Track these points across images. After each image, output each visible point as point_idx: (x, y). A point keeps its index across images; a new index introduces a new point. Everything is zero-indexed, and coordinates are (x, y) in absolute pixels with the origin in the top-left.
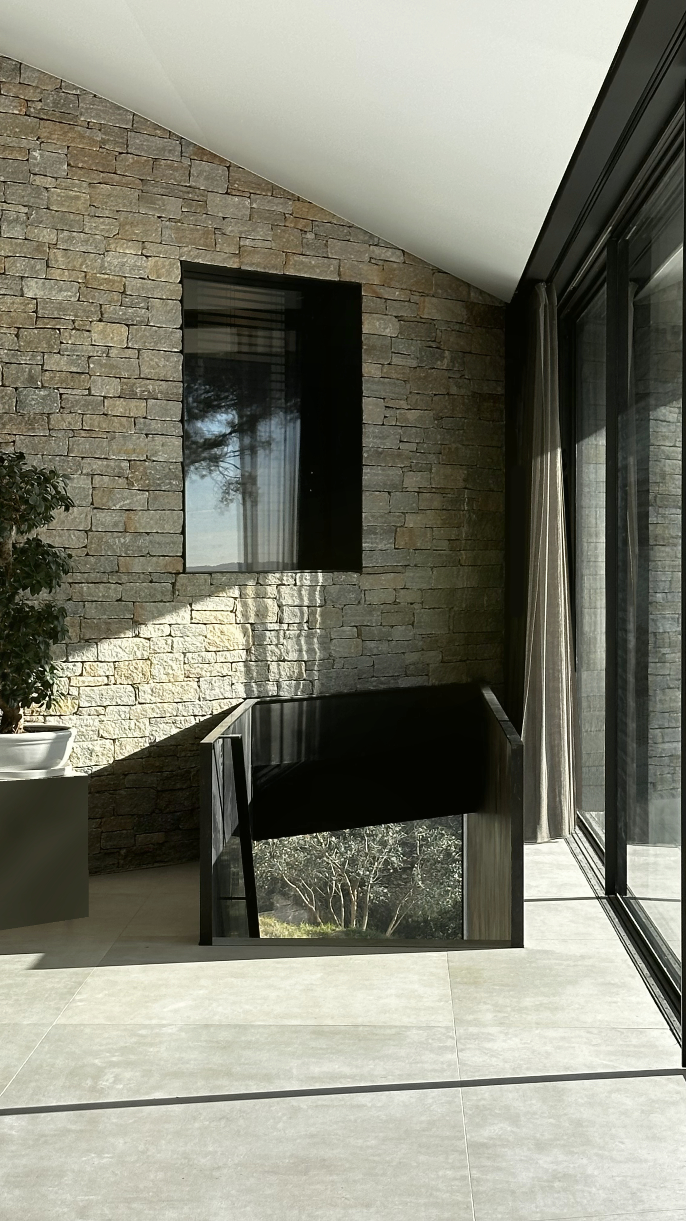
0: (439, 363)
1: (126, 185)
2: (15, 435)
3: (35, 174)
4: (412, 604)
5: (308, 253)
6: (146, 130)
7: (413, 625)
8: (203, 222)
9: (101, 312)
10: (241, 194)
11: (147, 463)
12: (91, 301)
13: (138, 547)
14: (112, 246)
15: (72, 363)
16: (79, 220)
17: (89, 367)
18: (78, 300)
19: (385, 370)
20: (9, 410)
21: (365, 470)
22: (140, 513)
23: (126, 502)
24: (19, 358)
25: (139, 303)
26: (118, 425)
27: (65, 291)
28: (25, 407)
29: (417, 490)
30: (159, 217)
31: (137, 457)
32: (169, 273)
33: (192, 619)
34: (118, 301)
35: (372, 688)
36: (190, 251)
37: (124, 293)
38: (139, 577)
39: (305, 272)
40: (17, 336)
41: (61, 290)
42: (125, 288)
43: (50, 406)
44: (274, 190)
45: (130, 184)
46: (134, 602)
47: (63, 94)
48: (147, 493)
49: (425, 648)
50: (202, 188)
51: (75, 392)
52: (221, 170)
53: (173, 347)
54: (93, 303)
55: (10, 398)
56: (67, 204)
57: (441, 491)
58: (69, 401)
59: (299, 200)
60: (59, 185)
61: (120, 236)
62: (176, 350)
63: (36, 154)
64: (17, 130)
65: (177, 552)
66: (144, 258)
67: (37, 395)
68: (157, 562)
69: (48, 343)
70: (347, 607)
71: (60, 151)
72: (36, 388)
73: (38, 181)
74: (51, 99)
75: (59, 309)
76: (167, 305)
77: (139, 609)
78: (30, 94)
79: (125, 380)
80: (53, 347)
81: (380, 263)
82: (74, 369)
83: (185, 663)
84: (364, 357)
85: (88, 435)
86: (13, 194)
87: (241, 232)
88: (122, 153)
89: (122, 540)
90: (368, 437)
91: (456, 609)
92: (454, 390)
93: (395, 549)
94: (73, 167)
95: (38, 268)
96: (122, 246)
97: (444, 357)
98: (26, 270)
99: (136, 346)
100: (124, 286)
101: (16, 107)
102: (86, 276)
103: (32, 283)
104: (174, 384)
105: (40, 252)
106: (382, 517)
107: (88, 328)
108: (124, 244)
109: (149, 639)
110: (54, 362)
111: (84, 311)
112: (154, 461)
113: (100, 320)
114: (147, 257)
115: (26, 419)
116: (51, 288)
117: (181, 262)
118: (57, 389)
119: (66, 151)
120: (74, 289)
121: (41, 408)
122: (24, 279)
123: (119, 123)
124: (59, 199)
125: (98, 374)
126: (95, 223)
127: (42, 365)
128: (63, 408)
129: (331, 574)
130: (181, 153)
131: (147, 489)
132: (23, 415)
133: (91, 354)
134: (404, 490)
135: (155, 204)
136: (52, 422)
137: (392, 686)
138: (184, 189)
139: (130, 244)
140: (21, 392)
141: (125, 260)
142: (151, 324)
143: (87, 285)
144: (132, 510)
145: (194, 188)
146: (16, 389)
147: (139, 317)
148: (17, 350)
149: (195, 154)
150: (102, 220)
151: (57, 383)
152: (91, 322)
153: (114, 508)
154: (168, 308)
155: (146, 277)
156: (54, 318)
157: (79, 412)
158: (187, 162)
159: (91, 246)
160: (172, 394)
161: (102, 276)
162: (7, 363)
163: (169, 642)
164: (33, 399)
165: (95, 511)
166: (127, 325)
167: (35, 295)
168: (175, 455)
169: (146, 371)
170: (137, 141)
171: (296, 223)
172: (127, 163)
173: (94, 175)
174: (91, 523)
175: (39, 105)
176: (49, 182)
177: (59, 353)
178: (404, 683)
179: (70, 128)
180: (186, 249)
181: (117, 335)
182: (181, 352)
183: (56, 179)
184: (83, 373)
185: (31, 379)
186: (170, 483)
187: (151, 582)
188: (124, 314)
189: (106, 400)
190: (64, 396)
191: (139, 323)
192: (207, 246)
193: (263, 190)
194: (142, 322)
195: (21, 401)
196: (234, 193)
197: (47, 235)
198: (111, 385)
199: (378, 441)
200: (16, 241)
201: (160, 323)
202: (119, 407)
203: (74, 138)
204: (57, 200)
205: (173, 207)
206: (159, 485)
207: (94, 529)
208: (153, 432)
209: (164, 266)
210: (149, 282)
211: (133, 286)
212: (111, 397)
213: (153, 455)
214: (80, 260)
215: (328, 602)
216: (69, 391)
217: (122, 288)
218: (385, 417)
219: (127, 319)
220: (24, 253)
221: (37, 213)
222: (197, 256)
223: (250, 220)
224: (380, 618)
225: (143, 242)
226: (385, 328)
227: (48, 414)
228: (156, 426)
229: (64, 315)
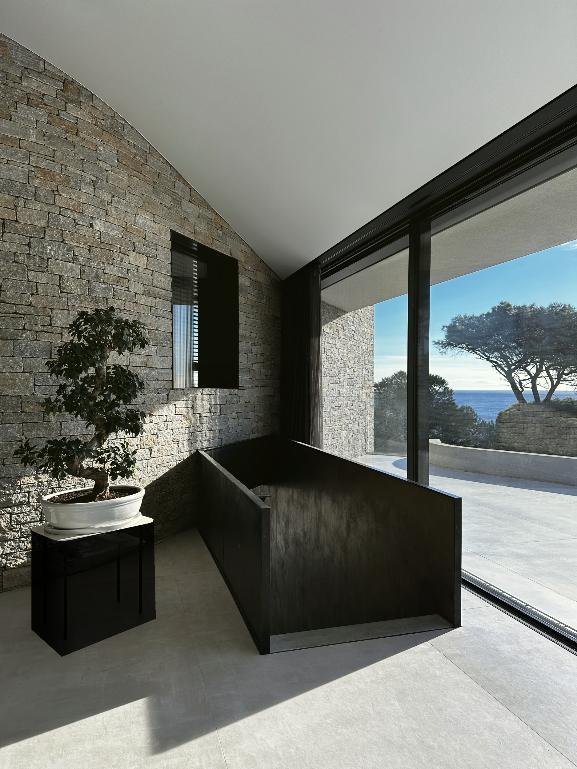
0: (262, 300)
1: (146, 181)
2: (88, 308)
3: (100, 160)
4: (254, 402)
5: (220, 240)
6: (156, 156)
7: (254, 411)
8: (180, 213)
9: (134, 246)
10: (195, 204)
11: (156, 331)
12: (129, 239)
13: (153, 375)
14: (140, 212)
15: (119, 271)
16: (123, 193)
17: (128, 275)
18: (123, 237)
19: (246, 300)
20: (85, 293)
21: (240, 344)
22: (153, 357)
23: (146, 351)
24: (91, 263)
25: (152, 246)
26: (143, 309)
27: (116, 230)
28: (94, 292)
29: (256, 353)
30: (161, 204)
31: (152, 328)
32: (165, 234)
33: (175, 412)
34: (142, 242)
35: (242, 440)
36: (174, 225)
37: (145, 239)
38: (153, 391)
39: (219, 249)
40: (89, 250)
41: (113, 229)
42: (145, 237)
43: (108, 293)
44: (208, 207)
45: (148, 181)
46: (150, 404)
47: (115, 121)
48: (156, 347)
49: (258, 421)
50: (180, 195)
51: (121, 288)
52: (187, 189)
53: (168, 273)
54: (130, 240)
55: (85, 286)
56: (117, 182)
57: (263, 355)
58: (118, 292)
59: (216, 214)
60: (113, 170)
61: (143, 208)
62: (169, 275)
63: (101, 149)
64: (90, 132)
65: (170, 378)
66: (154, 223)
67: (101, 286)
68: (161, 383)
69: (107, 258)
70: (234, 404)
71: (113, 152)
72: (100, 282)
73: (102, 164)
74: (109, 121)
75: (112, 240)
76: (164, 250)
77: (153, 408)
78: (98, 113)
79: (146, 286)
80: (109, 260)
81: (244, 253)
82: (120, 275)
83: (172, 435)
84: (239, 293)
85: (128, 313)
86: (88, 168)
87: (195, 223)
88: (144, 164)
89: (145, 371)
90: (241, 329)
91: (267, 404)
92: (267, 313)
93: (249, 379)
94: (120, 162)
95: (101, 213)
96: (144, 214)
97: (264, 299)
98: (94, 213)
99: (151, 269)
100: (145, 235)
101: (89, 118)
102: (126, 225)
103: (98, 222)
104: (168, 292)
105: (103, 205)
106: (245, 364)
107: (127, 253)
108: (145, 212)
109: (157, 424)
110: (109, 269)
111: (125, 244)
112: (159, 331)
113: (134, 251)
114: (156, 223)
115: (94, 299)
116: (108, 227)
117: (171, 230)
118: (111, 284)
119: (117, 153)
120: (120, 230)
121: (102, 294)
122: (94, 218)
123: (143, 147)
124: (113, 178)
125: (133, 280)
126: (131, 197)
127: (104, 270)
128: (115, 296)
129: (228, 390)
130: (171, 174)
131: (156, 345)
132: (92, 297)
133: (129, 268)
134: (252, 353)
135: (159, 196)
136: (109, 303)
137: (248, 438)
138: (172, 193)
139: (148, 213)
140: (92, 283)
141: (145, 221)
142: (158, 258)
143: (126, 229)
144: (150, 356)
145: (176, 193)
146: (89, 281)
147: (152, 253)
148: (89, 259)
149: (177, 177)
150: (134, 196)
151: (111, 282)
152: (129, 250)
153: (141, 354)
154: (165, 252)
155: (155, 233)
156: (110, 244)
157: (123, 299)
158: (173, 180)
159: (129, 209)
160: (167, 297)
161: (135, 227)
162: (83, 265)
163: (166, 424)
164: (98, 289)
165: (132, 355)
166: (147, 257)
167: (100, 229)
168: (169, 328)
169: (156, 283)
170: (152, 160)
171: (216, 225)
172: (147, 170)
173: (131, 170)
174: (130, 361)
175: (103, 122)
176: (107, 167)
177: (112, 264)
178: (252, 437)
179: (119, 141)
180: (173, 224)
181: (142, 261)
182: (171, 276)
183: (112, 166)
184: (125, 278)
185: (97, 277)
186: (167, 343)
187: (158, 394)
188: (146, 250)
189: (137, 295)
190: (115, 289)
191: (153, 257)
192: (181, 225)
193: (204, 205)
194: (154, 256)
195: (91, 289)
196: (193, 202)
197: (107, 197)
198: (139, 287)
199: (244, 331)
200: (89, 195)
201: (162, 259)
202: (143, 300)
203: (121, 147)
204: (112, 178)
205: (168, 200)
206: (162, 343)
207: (131, 365)
208: (159, 316)
209: (163, 230)
210: (157, 236)
211: (149, 236)
212: (139, 294)
213: (159, 327)
214: (124, 215)
215: (228, 402)
216: (118, 287)
217: (144, 236)
218: (246, 321)
219: (147, 253)
220: (94, 203)
221: (101, 182)
222: (178, 229)
223: (199, 218)
224: (244, 409)
225: (154, 215)
226: (246, 282)
227: (107, 298)
228: (160, 313)
229: (115, 244)
